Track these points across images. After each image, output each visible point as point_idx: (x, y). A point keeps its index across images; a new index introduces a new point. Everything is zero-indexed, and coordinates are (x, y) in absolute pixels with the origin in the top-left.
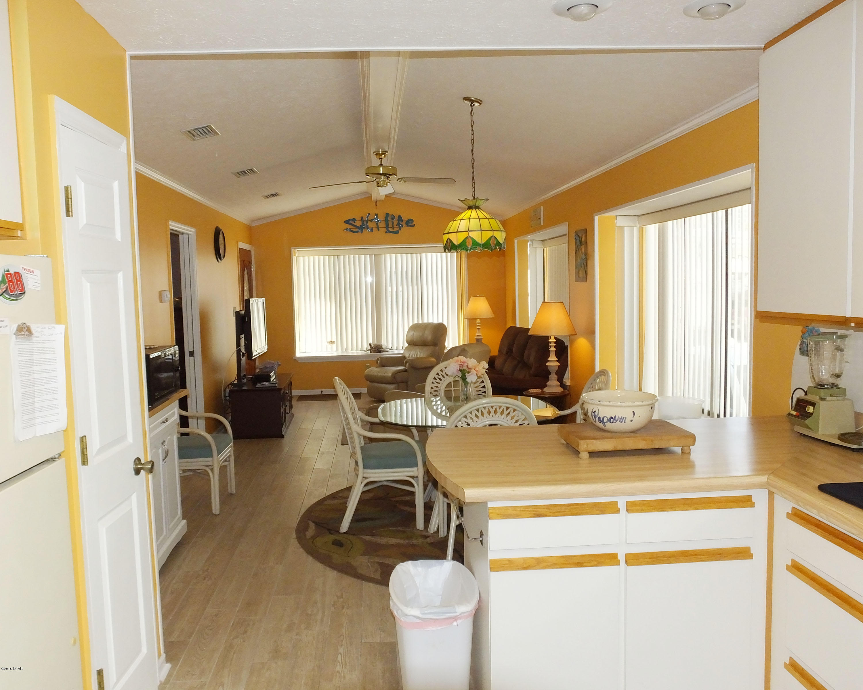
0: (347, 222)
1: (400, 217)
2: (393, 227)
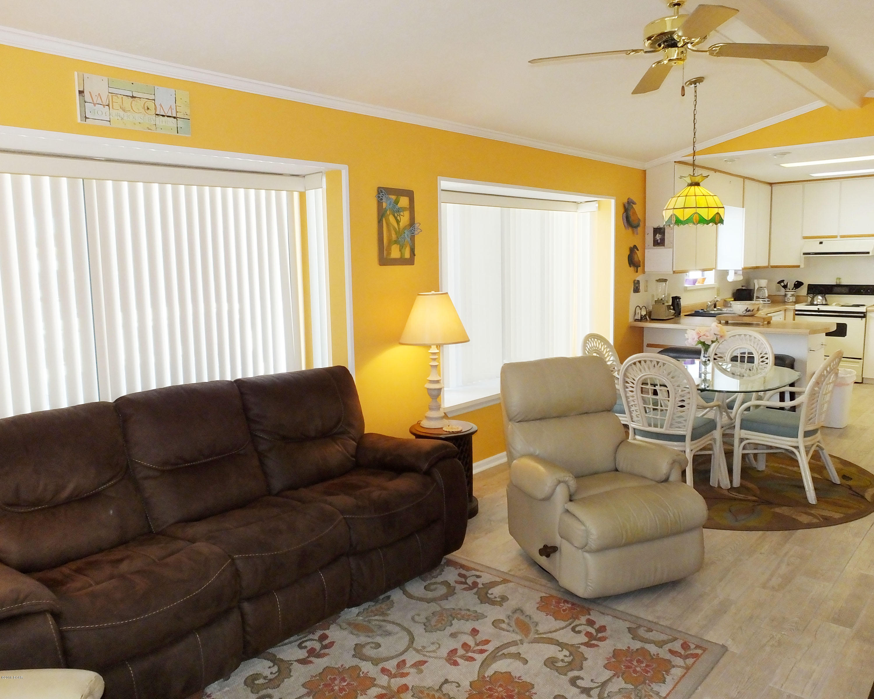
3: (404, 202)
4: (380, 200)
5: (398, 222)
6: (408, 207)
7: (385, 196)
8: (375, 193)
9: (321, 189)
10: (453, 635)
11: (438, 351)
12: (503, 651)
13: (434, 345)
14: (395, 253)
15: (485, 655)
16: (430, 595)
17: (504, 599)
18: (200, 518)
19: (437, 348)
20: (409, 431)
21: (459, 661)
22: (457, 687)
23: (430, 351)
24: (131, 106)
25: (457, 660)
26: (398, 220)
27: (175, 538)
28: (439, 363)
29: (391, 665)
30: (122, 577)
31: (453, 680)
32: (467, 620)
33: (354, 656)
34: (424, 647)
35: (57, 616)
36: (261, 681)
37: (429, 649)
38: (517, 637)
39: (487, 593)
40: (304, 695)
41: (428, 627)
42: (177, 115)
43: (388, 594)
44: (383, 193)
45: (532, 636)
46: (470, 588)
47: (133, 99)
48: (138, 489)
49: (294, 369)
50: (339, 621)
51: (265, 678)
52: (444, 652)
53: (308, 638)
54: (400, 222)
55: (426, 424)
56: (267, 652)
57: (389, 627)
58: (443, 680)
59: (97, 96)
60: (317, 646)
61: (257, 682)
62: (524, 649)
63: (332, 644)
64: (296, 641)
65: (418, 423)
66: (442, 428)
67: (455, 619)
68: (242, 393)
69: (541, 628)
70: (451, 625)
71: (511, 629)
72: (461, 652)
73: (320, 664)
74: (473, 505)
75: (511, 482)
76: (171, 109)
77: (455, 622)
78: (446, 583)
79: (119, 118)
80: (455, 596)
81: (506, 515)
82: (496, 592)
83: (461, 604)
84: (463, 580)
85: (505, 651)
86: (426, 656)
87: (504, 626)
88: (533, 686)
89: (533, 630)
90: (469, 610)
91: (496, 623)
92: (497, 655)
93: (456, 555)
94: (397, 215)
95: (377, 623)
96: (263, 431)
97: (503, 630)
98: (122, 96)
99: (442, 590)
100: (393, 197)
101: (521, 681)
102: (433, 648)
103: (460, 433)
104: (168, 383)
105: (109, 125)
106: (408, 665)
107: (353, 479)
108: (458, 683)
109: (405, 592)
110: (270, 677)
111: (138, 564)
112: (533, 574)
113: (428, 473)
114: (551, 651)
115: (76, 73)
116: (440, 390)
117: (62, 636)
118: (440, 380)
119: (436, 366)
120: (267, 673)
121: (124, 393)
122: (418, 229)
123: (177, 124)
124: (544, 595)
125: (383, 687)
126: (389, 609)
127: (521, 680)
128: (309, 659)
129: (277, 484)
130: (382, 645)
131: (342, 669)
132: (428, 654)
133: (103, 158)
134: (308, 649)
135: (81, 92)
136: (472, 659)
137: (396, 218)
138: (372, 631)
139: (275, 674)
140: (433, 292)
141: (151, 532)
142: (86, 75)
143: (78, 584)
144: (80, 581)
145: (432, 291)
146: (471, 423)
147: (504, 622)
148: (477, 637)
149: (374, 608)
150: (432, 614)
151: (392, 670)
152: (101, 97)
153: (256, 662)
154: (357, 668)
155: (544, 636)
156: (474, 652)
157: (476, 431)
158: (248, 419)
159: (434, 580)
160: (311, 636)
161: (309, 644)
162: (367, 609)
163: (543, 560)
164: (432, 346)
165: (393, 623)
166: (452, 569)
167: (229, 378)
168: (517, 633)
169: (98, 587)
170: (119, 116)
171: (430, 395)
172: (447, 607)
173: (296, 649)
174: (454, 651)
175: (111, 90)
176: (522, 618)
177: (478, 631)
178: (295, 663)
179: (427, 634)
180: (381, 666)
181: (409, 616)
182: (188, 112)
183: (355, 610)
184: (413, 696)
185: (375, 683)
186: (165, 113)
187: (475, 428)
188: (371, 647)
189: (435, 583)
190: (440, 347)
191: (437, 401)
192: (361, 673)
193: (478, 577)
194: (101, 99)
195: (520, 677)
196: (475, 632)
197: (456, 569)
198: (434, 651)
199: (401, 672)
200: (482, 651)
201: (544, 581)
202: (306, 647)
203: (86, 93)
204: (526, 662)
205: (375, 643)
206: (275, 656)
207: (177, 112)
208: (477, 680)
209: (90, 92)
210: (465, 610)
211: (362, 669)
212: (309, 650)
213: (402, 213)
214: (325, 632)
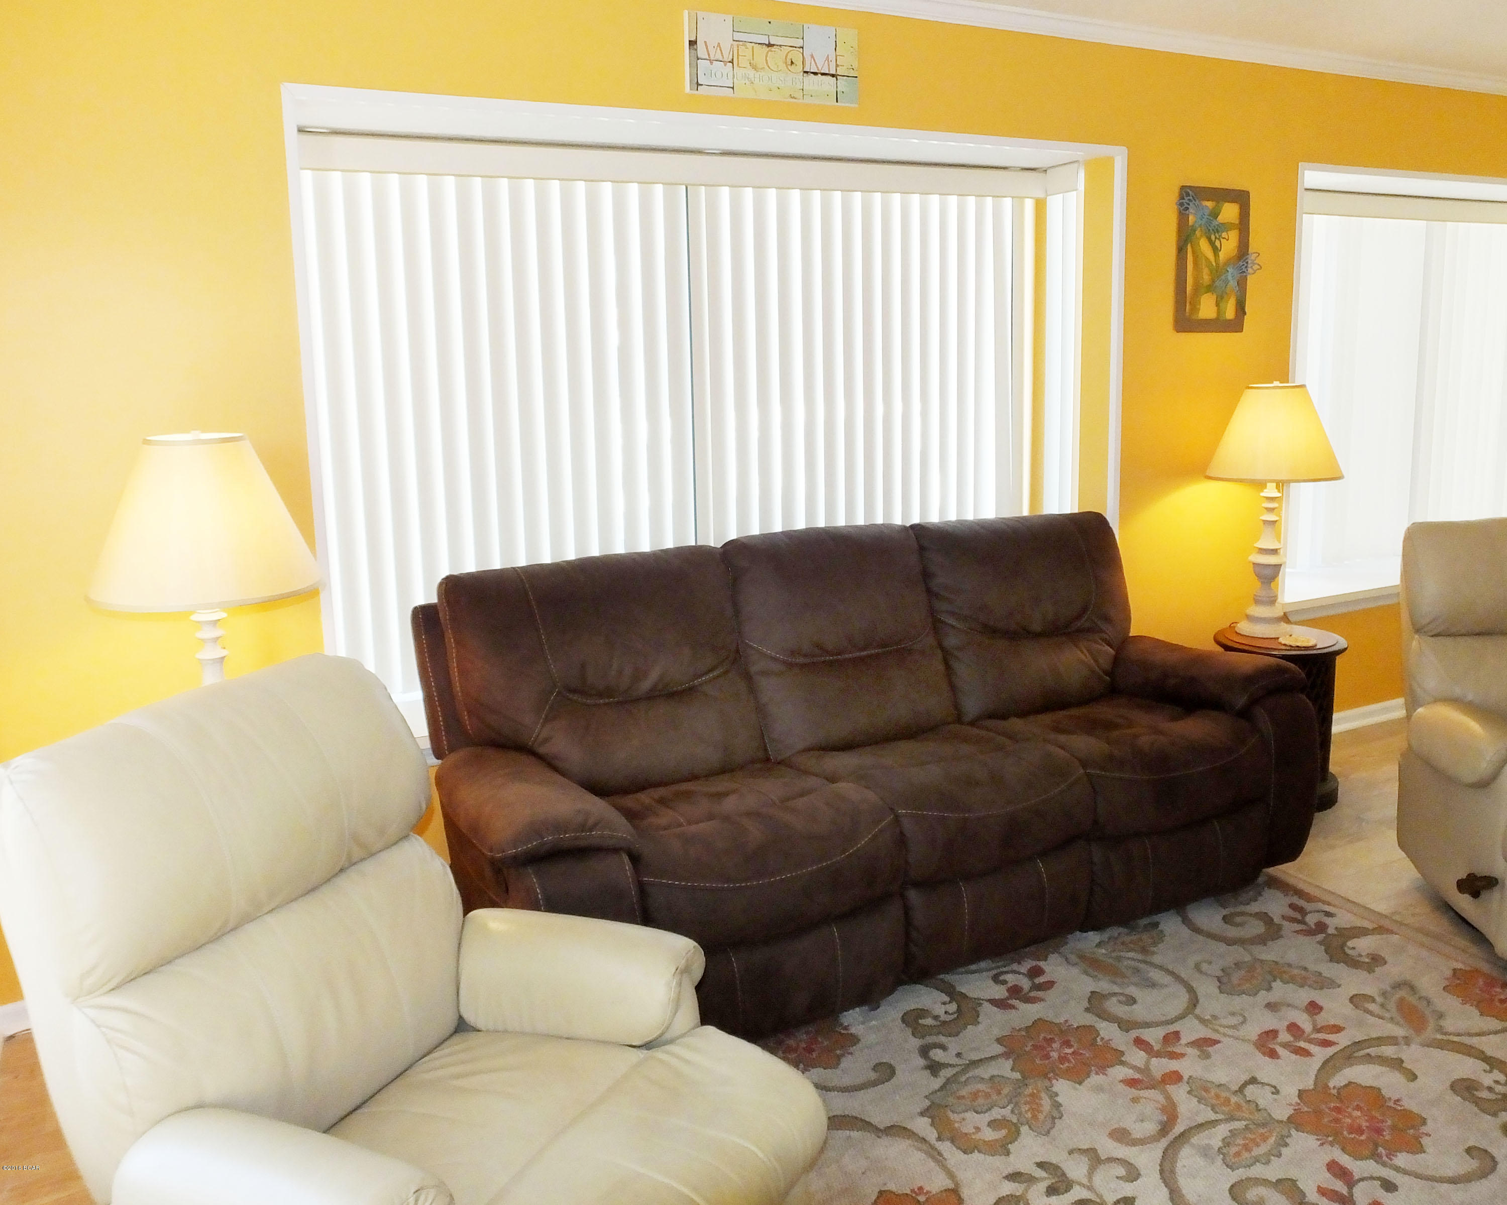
3: (1229, 212)
4: (1184, 210)
5: (1216, 250)
6: (1237, 222)
7: (1194, 201)
8: (1174, 196)
9: (1075, 193)
10: (1272, 1007)
11: (1279, 495)
12: (1367, 1051)
13: (1272, 481)
14: (1207, 309)
15: (1331, 1051)
16: (1232, 932)
17: (1376, 960)
18: (847, 746)
19: (1277, 488)
20: (1213, 636)
21: (1280, 1051)
22: (1273, 1093)
23: (1263, 494)
24: (766, 60)
25: (1277, 1050)
26: (1216, 246)
27: (806, 773)
28: (1280, 517)
29: (1153, 1036)
30: (726, 818)
31: (1265, 1080)
32: (1302, 986)
33: (1087, 1010)
34: (1215, 1017)
35: (635, 859)
36: (929, 1021)
37: (1224, 1022)
38: (1399, 1032)
39: (1343, 945)
40: (1000, 1055)
41: (1224, 984)
42: (838, 71)
43: (1156, 918)
44: (1191, 198)
45: (1430, 1033)
46: (1310, 933)
47: (770, 48)
48: (752, 689)
49: (1009, 512)
50: (1064, 949)
51: (936, 1018)
52: (1253, 1031)
53: (1010, 969)
54: (1220, 250)
55: (1245, 628)
56: (941, 979)
57: (1156, 975)
58: (1245, 1077)
59: (716, 47)
60: (1025, 983)
61: (920, 1021)
62: (1412, 1055)
63: (1050, 985)
64: (990, 970)
65: (1232, 627)
66: (1278, 638)
67: (1278, 980)
68: (922, 549)
69: (1449, 1024)
70: (1269, 989)
71: (1387, 1015)
72: (1285, 1037)
73: (1028, 1013)
74: (1327, 787)
75: (1410, 747)
76: (828, 61)
77: (1277, 985)
78: (1265, 918)
79: (747, 81)
80: (1280, 942)
81: (1394, 813)
82: (1362, 946)
83: (1291, 956)
84: (1299, 917)
85: (1372, 1051)
86: (1217, 1031)
87: (1372, 1007)
88: (1424, 1122)
89: (1431, 1025)
90: (1305, 969)
91: (1356, 1000)
92: (1356, 1054)
93: (1286, 871)
94: (1216, 238)
95: (1132, 963)
96: (952, 614)
97: (1371, 1013)
98: (753, 44)
99: (1256, 928)
100: (1209, 204)
101: (1399, 1108)
102: (1233, 1021)
103: (1311, 650)
104: (800, 524)
105: (732, 95)
106: (1183, 1041)
107: (1104, 711)
108: (1275, 1087)
109: (1186, 921)
110: (944, 1017)
111: (751, 801)
112: (1440, 924)
113: (1245, 714)
114: (1468, 1068)
115: (686, 12)
116: (1278, 567)
117: (642, 889)
118: (1280, 549)
119: (1274, 522)
120: (939, 1010)
121: (733, 535)
122: (1256, 264)
123: (837, 87)
124: (1459, 966)
125: (1135, 1068)
126: (1155, 944)
127: (1401, 1106)
128: (1010, 1002)
129: (972, 706)
130: (1139, 1001)
131: (1066, 1028)
132: (1222, 1030)
133: (715, 149)
134: (1010, 985)
135: (692, 43)
136: (1306, 1053)
137: (1212, 244)
138: (1124, 976)
139: (952, 1014)
140: (1277, 383)
141: (768, 760)
142: (701, 15)
143: (663, 821)
144: (665, 817)
145: (1274, 382)
146: (1335, 635)
147: (1373, 1000)
148: (1317, 1018)
149: (1127, 939)
150: (1235, 964)
151: (1154, 1044)
152: (721, 50)
153: (923, 991)
154: (1091, 1029)
155: (1456, 1039)
156: (1310, 1041)
157: (1346, 649)
158: (929, 591)
159: (1241, 908)
160: (1015, 967)
161: (1011, 979)
162: (1116, 938)
163: (1464, 903)
164: (1268, 484)
165: (1161, 968)
166: (1279, 894)
167: (898, 520)
168: (1397, 1024)
169: (693, 828)
170: (748, 78)
171: (1258, 576)
172: (1263, 957)
173: (991, 983)
174: (1272, 1034)
175: (738, 36)
176: (1412, 1000)
177: (1321, 1008)
178: (986, 1005)
179: (1223, 996)
180: (1134, 1033)
181: (1191, 962)
182: (855, 66)
183: (1093, 937)
184: (1189, 1092)
185: (1123, 1059)
186: (818, 70)
187: (1342, 643)
188: (1120, 1002)
189: (1243, 914)
190: (1283, 485)
191: (1270, 589)
192: (1098, 1039)
193: (1328, 914)
194: (722, 53)
195: (1398, 1100)
196: (1314, 1008)
197: (1287, 895)
198: (1234, 1027)
199: (1169, 1049)
200: (1326, 1044)
201: (1462, 942)
202: (1004, 982)
203: (700, 45)
204: (1413, 1077)
205: (1126, 995)
206: (953, 987)
207: (837, 66)
208: (1313, 1089)
209: (705, 42)
210: (1297, 967)
211: (1101, 1033)
212: (1011, 987)
213: (1224, 235)
214: (1039, 964)
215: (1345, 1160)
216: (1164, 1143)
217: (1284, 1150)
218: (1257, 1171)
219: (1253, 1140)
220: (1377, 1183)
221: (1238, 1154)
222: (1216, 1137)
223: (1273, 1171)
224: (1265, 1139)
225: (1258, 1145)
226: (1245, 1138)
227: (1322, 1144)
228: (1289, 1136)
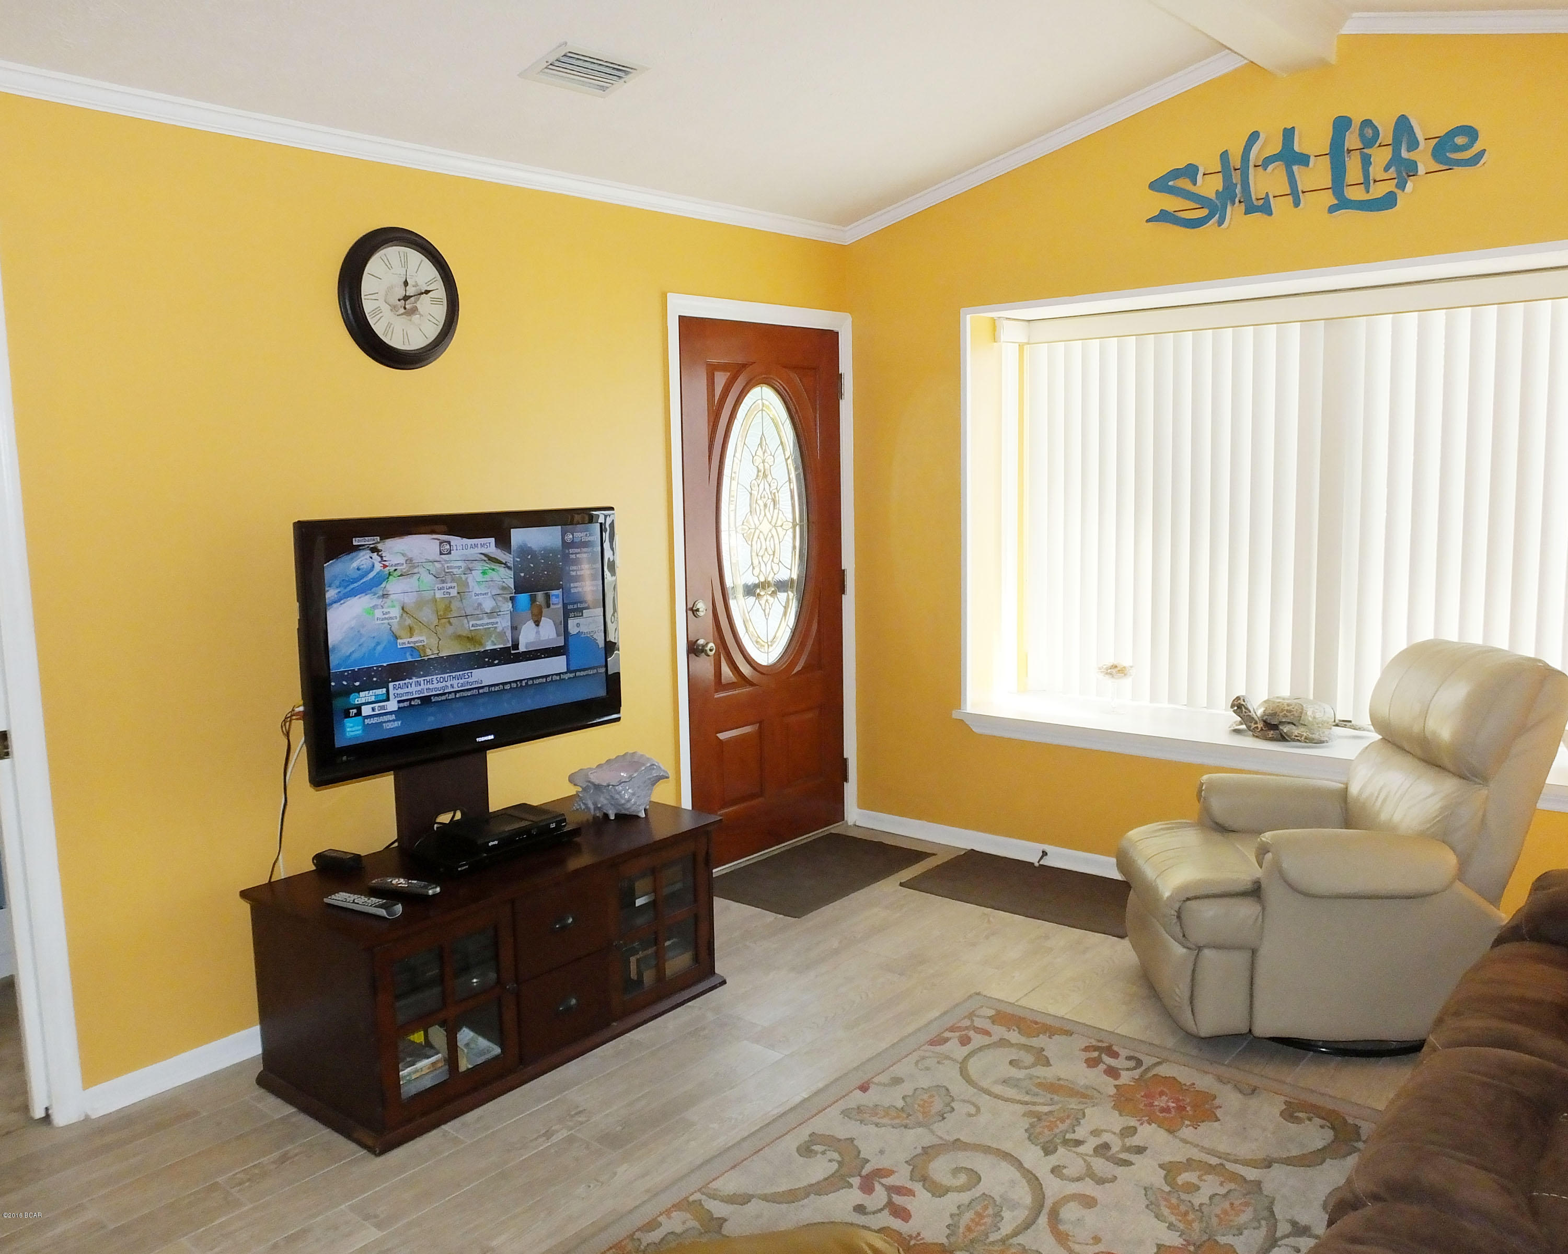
0: (1159, 185)
1: (1403, 126)
2: (1366, 183)
215: (896, 1224)
216: (1049, 1203)
217: (949, 1221)
218: (965, 1197)
219: (977, 1224)
220: (869, 1209)
221: (986, 1208)
222: (1010, 1220)
223: (952, 1201)
224: (969, 1229)
225: (972, 1220)
226: (985, 1224)
227: (919, 1234)
228: (947, 1237)
